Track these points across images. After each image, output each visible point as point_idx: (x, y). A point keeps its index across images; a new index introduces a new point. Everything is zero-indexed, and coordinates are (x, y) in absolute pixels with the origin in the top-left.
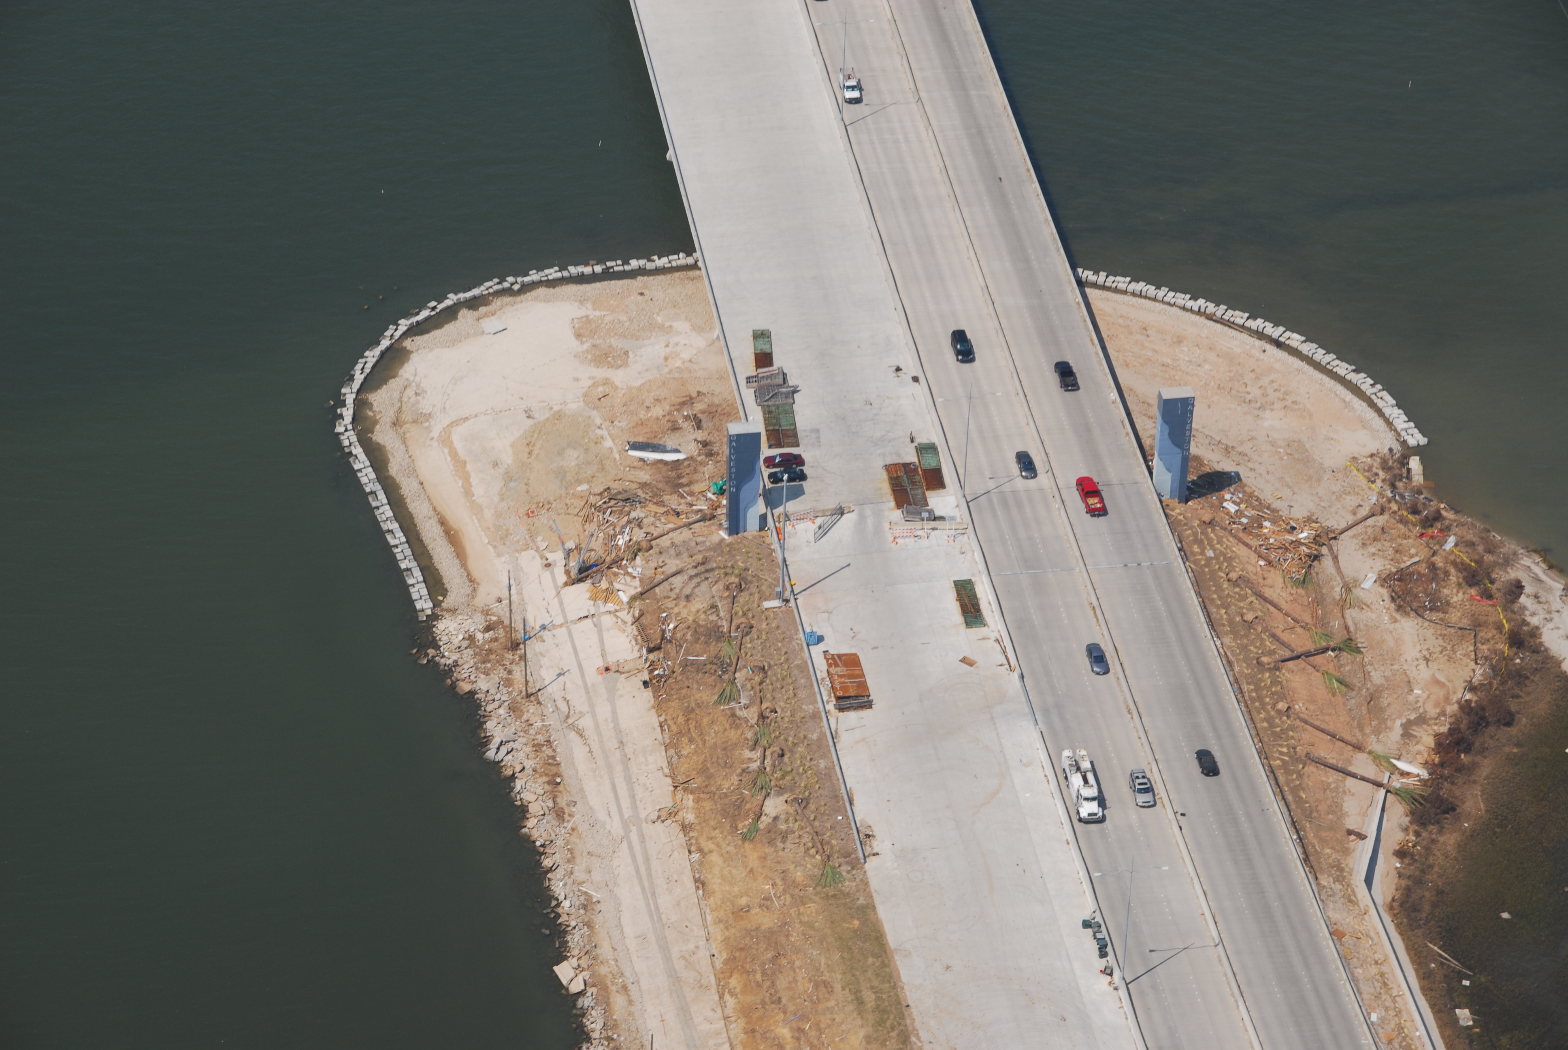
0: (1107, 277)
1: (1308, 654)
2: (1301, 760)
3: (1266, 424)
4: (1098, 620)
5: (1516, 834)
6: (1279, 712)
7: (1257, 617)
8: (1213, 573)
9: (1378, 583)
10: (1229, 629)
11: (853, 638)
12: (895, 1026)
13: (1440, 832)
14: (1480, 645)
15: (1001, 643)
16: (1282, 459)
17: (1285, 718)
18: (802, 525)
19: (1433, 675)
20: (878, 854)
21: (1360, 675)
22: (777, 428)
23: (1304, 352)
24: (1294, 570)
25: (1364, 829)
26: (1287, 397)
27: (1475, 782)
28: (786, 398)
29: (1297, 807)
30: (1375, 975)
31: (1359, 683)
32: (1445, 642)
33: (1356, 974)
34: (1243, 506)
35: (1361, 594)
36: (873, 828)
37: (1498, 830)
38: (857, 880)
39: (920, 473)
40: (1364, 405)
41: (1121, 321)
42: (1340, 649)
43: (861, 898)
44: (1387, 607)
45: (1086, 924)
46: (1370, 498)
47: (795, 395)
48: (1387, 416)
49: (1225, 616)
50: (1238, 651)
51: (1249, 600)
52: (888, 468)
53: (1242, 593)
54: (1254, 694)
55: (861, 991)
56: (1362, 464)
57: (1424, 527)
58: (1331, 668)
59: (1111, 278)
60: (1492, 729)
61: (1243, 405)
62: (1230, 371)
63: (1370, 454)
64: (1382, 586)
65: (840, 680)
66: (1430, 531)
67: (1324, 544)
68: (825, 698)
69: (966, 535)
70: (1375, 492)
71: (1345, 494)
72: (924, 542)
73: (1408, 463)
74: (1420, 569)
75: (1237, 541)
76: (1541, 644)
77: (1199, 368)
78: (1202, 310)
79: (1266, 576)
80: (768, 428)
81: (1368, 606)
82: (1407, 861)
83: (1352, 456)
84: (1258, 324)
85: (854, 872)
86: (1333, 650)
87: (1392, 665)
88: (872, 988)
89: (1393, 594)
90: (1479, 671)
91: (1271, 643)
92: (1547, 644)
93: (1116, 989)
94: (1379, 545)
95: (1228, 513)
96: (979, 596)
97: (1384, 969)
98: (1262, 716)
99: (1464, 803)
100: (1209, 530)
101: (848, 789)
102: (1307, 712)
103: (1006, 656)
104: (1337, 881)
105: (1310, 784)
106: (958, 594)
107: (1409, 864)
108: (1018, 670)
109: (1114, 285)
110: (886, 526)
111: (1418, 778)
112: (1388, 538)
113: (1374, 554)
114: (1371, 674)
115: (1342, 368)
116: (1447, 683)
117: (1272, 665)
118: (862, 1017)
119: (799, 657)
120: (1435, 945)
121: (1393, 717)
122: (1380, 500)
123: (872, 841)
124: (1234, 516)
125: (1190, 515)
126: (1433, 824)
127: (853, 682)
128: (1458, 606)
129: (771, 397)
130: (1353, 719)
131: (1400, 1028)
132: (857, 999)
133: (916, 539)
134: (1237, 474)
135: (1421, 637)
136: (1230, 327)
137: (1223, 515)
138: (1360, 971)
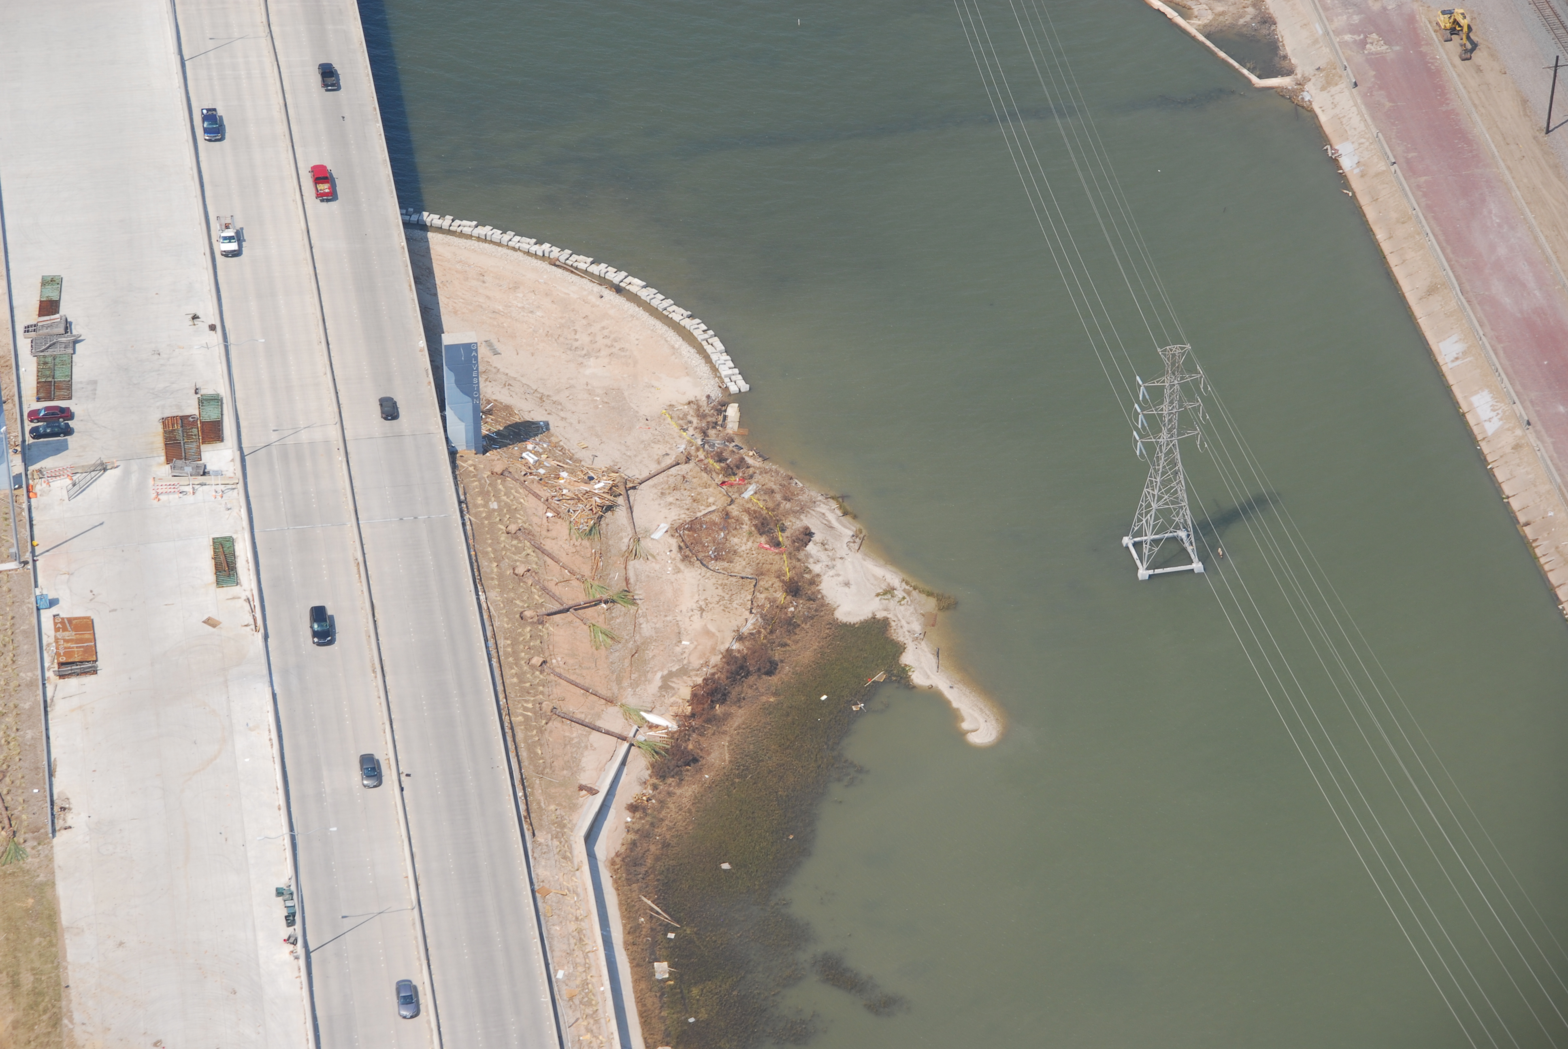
0: (453, 221)
1: (577, 608)
2: (546, 716)
3: (588, 372)
4: (360, 577)
5: (755, 783)
6: (533, 667)
7: (529, 570)
8: (492, 525)
9: (669, 533)
10: (497, 583)
11: (91, 600)
12: (48, 1009)
13: (679, 785)
14: (758, 594)
15: (252, 603)
16: (597, 407)
17: (537, 673)
18: (59, 482)
19: (705, 625)
20: (70, 827)
21: (631, 627)
22: (50, 379)
23: (642, 298)
24: (582, 521)
25: (597, 784)
26: (615, 344)
27: (725, 733)
28: (65, 347)
29: (530, 764)
30: (573, 932)
31: (627, 635)
32: (724, 592)
33: (552, 932)
34: (544, 456)
35: (650, 545)
36: (71, 801)
37: (737, 780)
38: (42, 856)
39: (199, 425)
40: (693, 351)
41: (459, 267)
42: (613, 601)
43: (42, 875)
44: (673, 557)
45: (279, 893)
46: (678, 446)
47: (77, 345)
48: (714, 362)
49: (495, 570)
50: (502, 605)
51: (524, 553)
52: (165, 421)
53: (520, 545)
54: (509, 650)
55: (19, 974)
56: (678, 412)
57: (727, 475)
58: (600, 622)
59: (457, 222)
60: (751, 679)
61: (569, 352)
62: (561, 318)
63: (687, 402)
64: (672, 536)
65: (66, 645)
66: (733, 479)
67: (620, 494)
68: (46, 665)
69: (236, 491)
70: (685, 440)
71: (655, 443)
72: (190, 498)
73: (725, 411)
74: (714, 518)
75: (527, 492)
76: (819, 591)
77: (530, 315)
78: (547, 255)
79: (550, 528)
80: (40, 380)
81: (654, 557)
82: (638, 815)
83: (669, 403)
84: (600, 269)
85: (40, 847)
86: (606, 602)
87: (666, 616)
88: (33, 969)
89: (682, 544)
90: (751, 621)
91: (539, 596)
92: (824, 592)
93: (297, 958)
94: (677, 494)
95: (526, 464)
96: (237, 553)
97: (584, 925)
98: (513, 671)
99: (709, 754)
100: (499, 481)
101: (52, 760)
102: (564, 666)
103: (253, 616)
104: (556, 838)
105: (551, 740)
106: (215, 552)
107: (641, 818)
108: (262, 630)
109: (459, 230)
110: (151, 482)
111: (666, 731)
112: (688, 488)
113: (671, 504)
114: (642, 626)
115: (678, 314)
116: (718, 634)
117: (535, 620)
118: (14, 1002)
119: (27, 622)
120: (649, 899)
121: (656, 669)
122: (688, 448)
123: (67, 815)
124: (532, 467)
125: (482, 466)
126: (673, 777)
127: (80, 647)
128: (745, 555)
129: (48, 348)
130: (613, 672)
131: (585, 983)
132: (13, 982)
133: (181, 495)
134: (547, 424)
135: (701, 588)
136: (572, 272)
137: (520, 466)
138: (558, 928)
